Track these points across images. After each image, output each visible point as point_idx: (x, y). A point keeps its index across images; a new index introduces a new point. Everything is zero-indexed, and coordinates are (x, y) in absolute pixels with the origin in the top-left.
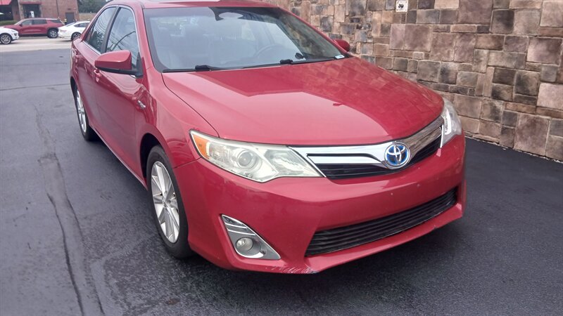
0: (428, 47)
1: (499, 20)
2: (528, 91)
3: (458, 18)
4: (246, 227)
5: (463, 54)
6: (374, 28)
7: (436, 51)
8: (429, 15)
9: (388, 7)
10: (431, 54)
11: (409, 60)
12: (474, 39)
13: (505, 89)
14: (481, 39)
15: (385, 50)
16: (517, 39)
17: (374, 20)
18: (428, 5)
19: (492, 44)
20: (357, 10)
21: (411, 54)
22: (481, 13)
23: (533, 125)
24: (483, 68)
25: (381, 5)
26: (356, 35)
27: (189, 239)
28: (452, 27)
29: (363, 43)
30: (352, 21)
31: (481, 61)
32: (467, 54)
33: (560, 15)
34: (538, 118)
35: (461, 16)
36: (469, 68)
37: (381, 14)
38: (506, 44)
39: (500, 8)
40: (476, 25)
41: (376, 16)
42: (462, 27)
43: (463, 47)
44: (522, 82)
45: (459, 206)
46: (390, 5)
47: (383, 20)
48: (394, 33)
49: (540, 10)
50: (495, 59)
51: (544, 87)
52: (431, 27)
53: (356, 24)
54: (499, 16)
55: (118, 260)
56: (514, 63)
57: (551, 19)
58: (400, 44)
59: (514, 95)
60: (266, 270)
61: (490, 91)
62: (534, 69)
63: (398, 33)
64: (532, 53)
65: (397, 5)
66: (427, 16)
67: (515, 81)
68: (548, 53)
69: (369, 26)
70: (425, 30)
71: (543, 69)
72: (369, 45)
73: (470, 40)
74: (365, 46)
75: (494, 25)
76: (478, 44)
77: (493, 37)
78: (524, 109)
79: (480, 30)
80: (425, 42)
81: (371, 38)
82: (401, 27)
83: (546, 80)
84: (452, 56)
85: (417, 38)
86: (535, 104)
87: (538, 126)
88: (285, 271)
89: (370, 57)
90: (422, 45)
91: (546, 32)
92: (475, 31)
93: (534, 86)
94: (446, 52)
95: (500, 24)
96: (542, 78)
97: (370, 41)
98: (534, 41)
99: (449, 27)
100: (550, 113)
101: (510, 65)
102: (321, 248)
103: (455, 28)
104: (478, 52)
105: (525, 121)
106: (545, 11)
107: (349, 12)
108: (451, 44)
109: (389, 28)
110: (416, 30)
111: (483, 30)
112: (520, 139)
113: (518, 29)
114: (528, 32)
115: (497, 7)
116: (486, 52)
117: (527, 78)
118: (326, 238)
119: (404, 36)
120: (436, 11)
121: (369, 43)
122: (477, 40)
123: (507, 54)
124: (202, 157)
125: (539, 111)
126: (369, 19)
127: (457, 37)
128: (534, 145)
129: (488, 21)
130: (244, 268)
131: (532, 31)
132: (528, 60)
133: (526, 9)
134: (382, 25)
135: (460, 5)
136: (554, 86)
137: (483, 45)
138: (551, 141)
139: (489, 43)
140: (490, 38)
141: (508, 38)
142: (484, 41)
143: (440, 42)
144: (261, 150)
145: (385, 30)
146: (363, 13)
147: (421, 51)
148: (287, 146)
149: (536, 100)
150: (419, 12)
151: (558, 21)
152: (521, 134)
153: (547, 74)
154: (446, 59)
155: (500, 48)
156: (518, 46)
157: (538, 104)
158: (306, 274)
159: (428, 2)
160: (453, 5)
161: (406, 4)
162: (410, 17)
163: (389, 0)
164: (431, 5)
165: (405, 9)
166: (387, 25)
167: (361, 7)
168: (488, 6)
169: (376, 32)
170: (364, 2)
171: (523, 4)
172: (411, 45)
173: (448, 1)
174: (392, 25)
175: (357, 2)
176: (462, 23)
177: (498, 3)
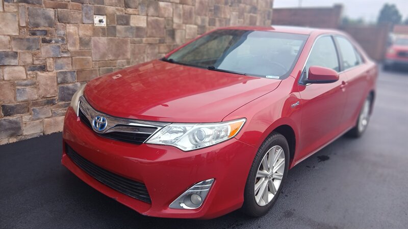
0: (129, 55)
1: (169, 35)
3: (147, 33)
5: (152, 58)
6: (71, 41)
7: (135, 58)
8: (127, 30)
9: (86, 21)
10: (131, 61)
11: (114, 68)
14: (161, 47)
15: (88, 63)
17: (69, 33)
18: (125, 22)
20: (42, 21)
21: (116, 63)
22: (160, 30)
25: (77, 17)
26: (42, 50)
28: (144, 39)
29: (56, 58)
30: (34, 34)
35: (149, 32)
37: (78, 27)
39: (169, 28)
40: (159, 39)
41: (71, 29)
42: (151, 40)
43: (152, 54)
46: (89, 18)
47: (81, 33)
48: (96, 46)
49: (185, 30)
52: (129, 40)
53: (41, 38)
54: (169, 33)
57: (189, 35)
58: (104, 55)
63: (101, 45)
69: (63, 39)
70: (125, 42)
72: (65, 60)
73: (155, 49)
74: (59, 61)
75: (167, 38)
76: (160, 51)
77: (167, 46)
80: (126, 52)
81: (67, 51)
82: (103, 40)
85: (119, 49)
89: (70, 72)
90: (124, 55)
92: (158, 42)
94: (142, 58)
95: (170, 38)
97: (65, 55)
99: (142, 40)
103: (147, 40)
104: (160, 56)
106: (187, 31)
107: (27, 23)
108: (144, 52)
109: (90, 41)
110: (118, 42)
111: (162, 41)
113: (178, 40)
119: (107, 47)
120: (132, 28)
121: (64, 57)
122: (159, 49)
126: (62, 32)
127: (148, 47)
129: (163, 36)
131: (183, 41)
133: (180, 29)
134: (80, 39)
135: (147, 24)
137: (163, 51)
139: (165, 49)
141: (174, 46)
143: (137, 51)
145: (84, 42)
146: (51, 25)
147: (123, 59)
150: (119, 27)
159: (125, 20)
160: (143, 24)
161: (104, 18)
162: (109, 31)
163: (86, 14)
164: (127, 23)
165: (104, 24)
166: (87, 38)
167: (47, 18)
168: (162, 26)
169: (74, 44)
170: (51, 12)
171: (179, 26)
172: (115, 55)
173: (139, 21)
174: (93, 38)
175: (40, 12)
176: (150, 37)
177: (168, 25)
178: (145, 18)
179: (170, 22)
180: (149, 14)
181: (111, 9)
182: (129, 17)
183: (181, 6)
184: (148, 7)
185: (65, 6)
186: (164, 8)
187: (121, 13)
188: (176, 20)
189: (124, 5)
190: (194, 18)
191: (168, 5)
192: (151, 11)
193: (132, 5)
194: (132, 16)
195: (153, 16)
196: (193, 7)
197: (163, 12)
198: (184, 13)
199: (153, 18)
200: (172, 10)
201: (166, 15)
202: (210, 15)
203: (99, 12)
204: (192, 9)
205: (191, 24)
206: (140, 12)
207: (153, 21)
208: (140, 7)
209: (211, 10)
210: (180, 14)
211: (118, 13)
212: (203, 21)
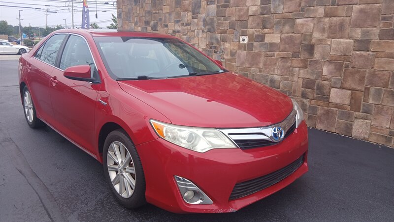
0: (261, 65)
1: (305, 50)
2: (324, 93)
3: (280, 48)
4: (191, 183)
5: (283, 70)
6: (226, 53)
7: (266, 68)
9: (235, 40)
10: (263, 70)
11: (249, 73)
12: (290, 62)
13: (309, 92)
14: (294, 62)
15: (233, 67)
16: (316, 62)
17: (226, 48)
18: (260, 40)
19: (301, 65)
20: (214, 41)
21: (250, 70)
22: (294, 46)
23: (327, 113)
24: (296, 79)
25: (230, 39)
26: (214, 57)
27: (146, 194)
28: (276, 53)
30: (211, 48)
31: (294, 75)
32: (286, 70)
33: (342, 48)
34: (330, 109)
35: (282, 47)
36: (287, 79)
37: (231, 44)
38: (309, 65)
39: (306, 43)
40: (291, 53)
41: (227, 45)
42: (282, 54)
43: (283, 66)
44: (320, 88)
45: (306, 164)
46: (236, 39)
47: (232, 48)
48: (239, 56)
49: (330, 45)
50: (303, 73)
51: (333, 91)
52: (263, 53)
53: (214, 50)
54: (305, 48)
55: (86, 213)
56: (315, 76)
57: (337, 50)
58: (243, 63)
59: (315, 95)
60: (204, 212)
61: (300, 93)
62: (327, 80)
63: (242, 56)
64: (325, 71)
65: (241, 39)
66: (260, 47)
67: (315, 88)
68: (335, 71)
69: (223, 52)
70: (259, 55)
71: (333, 80)
73: (287, 62)
75: (302, 53)
76: (293, 64)
77: (301, 60)
78: (322, 104)
79: (293, 56)
80: (259, 62)
81: (224, 59)
82: (244, 53)
83: (334, 86)
84: (276, 72)
85: (254, 60)
86: (328, 101)
87: (331, 114)
88: (216, 212)
90: (257, 64)
91: (334, 58)
92: (291, 56)
93: (327, 90)
94: (273, 69)
95: (306, 53)
96: (332, 85)
97: (223, 61)
98: (327, 63)
99: (274, 54)
100: (337, 106)
101: (313, 77)
102: (237, 195)
103: (278, 54)
104: (292, 69)
105: (322, 111)
106: (333, 46)
107: (209, 42)
108: (275, 64)
109: (236, 53)
110: (253, 55)
111: (295, 56)
112: (320, 123)
113: (317, 56)
114: (323, 58)
115: (304, 42)
116: (297, 69)
117: (323, 85)
118: (241, 188)
119: (245, 58)
120: (266, 44)
123: (310, 71)
124: (160, 137)
125: (330, 105)
126: (222, 47)
127: (279, 60)
128: (328, 126)
129: (298, 51)
130: (190, 211)
131: (326, 57)
132: (323, 74)
133: (322, 44)
134: (231, 51)
135: (281, 41)
136: (339, 90)
137: (295, 65)
138: (339, 123)
139: (299, 64)
140: (300, 61)
141: (311, 61)
142: (296, 62)
143: (268, 62)
144: (199, 132)
145: (233, 54)
146: (218, 43)
147: (256, 68)
148: (216, 128)
149: (329, 98)
150: (255, 44)
151: (341, 51)
152: (320, 119)
153: (335, 83)
154: (273, 73)
155: (306, 67)
156: (317, 66)
157: (330, 101)
158: (230, 213)
159: (261, 38)
160: (277, 40)
161: (246, 38)
162: (249, 46)
163: (236, 36)
164: (263, 40)
165: (246, 42)
166: (234, 51)
167: (217, 39)
168: (298, 41)
169: (227, 55)
170: (219, 36)
171: (320, 41)
172: (250, 64)
173: (274, 38)
174: (238, 51)
175: (214, 36)
176: (282, 51)
177: (304, 40)
178: (279, 35)
179: (308, 37)
180: (284, 32)
181: (251, 31)
182: (265, 35)
183: (327, 20)
184: (284, 25)
185: (225, 32)
186: (301, 24)
187: (258, 33)
188: (317, 35)
189: (261, 27)
190: (348, 31)
191: (307, 21)
192: (287, 28)
193: (268, 26)
194: (266, 35)
195: (288, 33)
196: (348, 18)
197: (299, 28)
198: (330, 27)
199: (286, 35)
200: (312, 25)
201: (303, 32)
202: (381, 25)
203: (244, 34)
204: (344, 20)
205: (341, 38)
206: (275, 30)
207: (287, 37)
208: (275, 27)
209: (384, 19)
210: (324, 29)
211: (256, 33)
212: (365, 33)
